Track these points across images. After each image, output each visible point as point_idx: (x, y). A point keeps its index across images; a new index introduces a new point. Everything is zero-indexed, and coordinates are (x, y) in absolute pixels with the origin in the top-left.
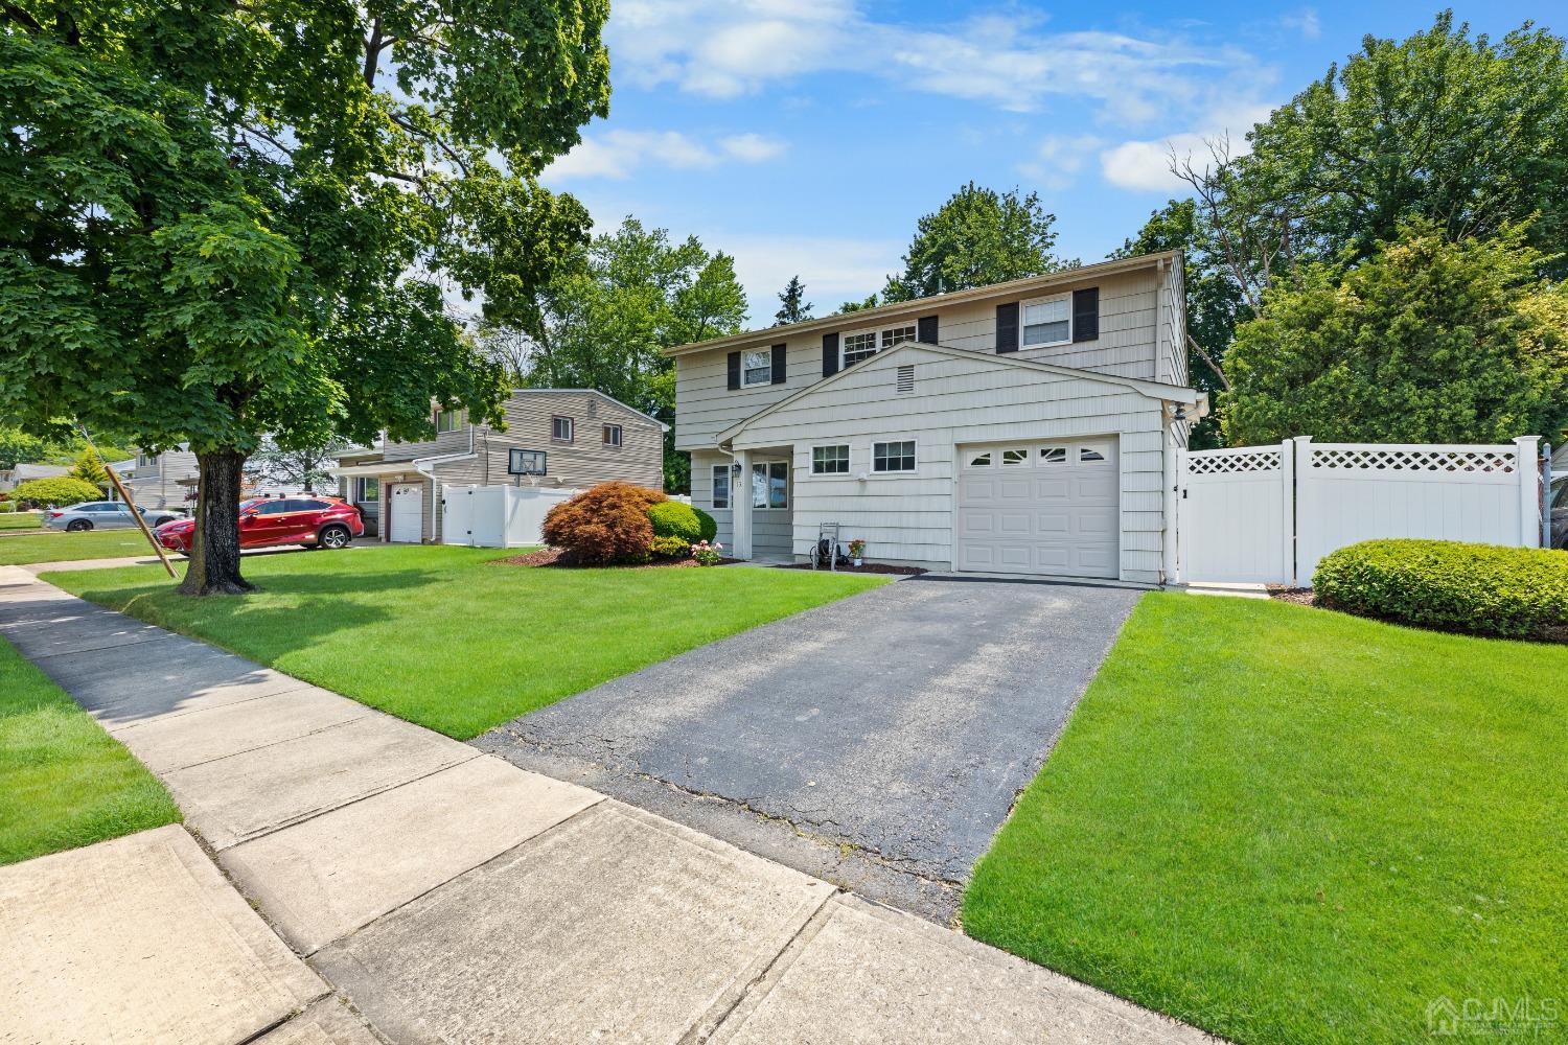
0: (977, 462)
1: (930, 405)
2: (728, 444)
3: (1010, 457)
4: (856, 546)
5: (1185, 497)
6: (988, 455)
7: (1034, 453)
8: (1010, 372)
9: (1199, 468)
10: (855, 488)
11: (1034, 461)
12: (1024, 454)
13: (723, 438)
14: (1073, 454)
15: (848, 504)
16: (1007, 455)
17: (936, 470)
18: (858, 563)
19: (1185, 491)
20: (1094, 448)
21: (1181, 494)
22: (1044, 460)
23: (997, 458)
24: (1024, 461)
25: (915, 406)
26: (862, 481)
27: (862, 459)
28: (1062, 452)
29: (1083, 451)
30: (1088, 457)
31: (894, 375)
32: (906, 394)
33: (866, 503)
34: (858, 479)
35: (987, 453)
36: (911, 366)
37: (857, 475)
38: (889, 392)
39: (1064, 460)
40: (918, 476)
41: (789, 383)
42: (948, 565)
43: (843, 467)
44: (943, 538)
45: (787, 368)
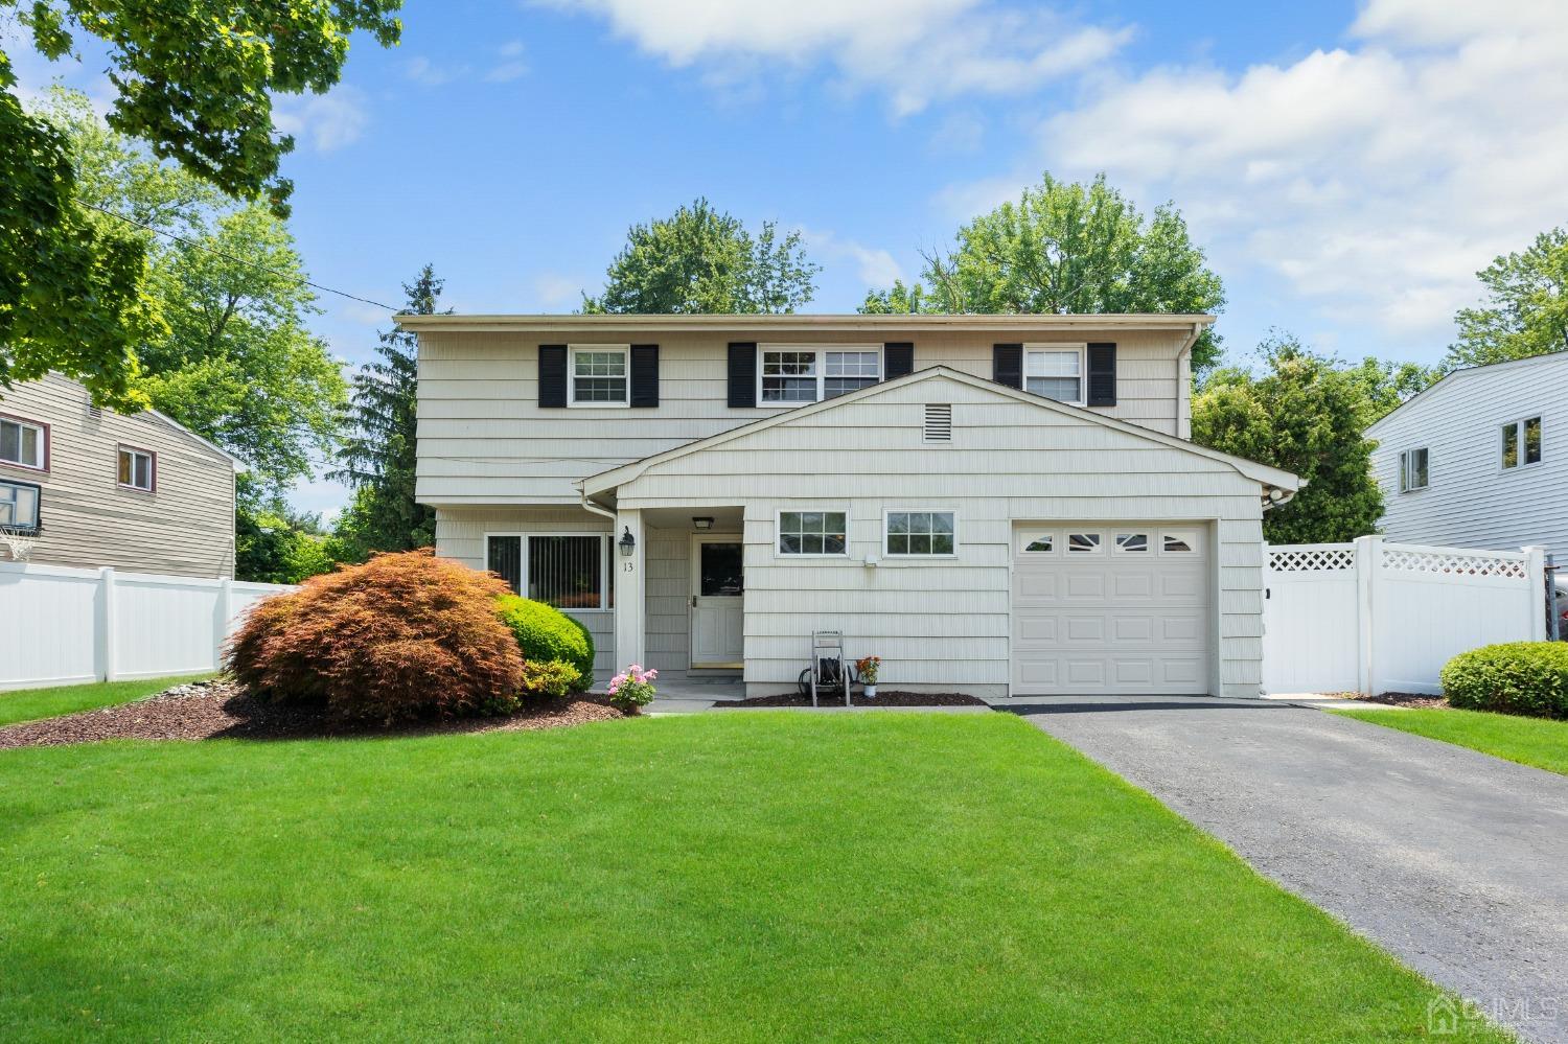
0: (1036, 547)
1: (978, 462)
2: (608, 500)
3: (1078, 543)
4: (866, 666)
5: (1268, 597)
6: (1049, 539)
7: (1108, 539)
9: (1279, 564)
10: (856, 578)
11: (1108, 548)
12: (1096, 539)
13: (595, 487)
14: (1156, 541)
15: (846, 602)
16: (1075, 539)
17: (983, 556)
18: (871, 692)
19: (1268, 591)
20: (1180, 536)
21: (1265, 593)
22: (1120, 548)
23: (1061, 542)
24: (1096, 549)
25: (945, 462)
26: (869, 568)
27: (866, 534)
28: (1142, 538)
29: (1167, 538)
30: (1174, 546)
31: (920, 416)
32: (934, 445)
33: (878, 602)
34: (861, 564)
35: (1048, 535)
36: (949, 405)
37: (860, 557)
38: (916, 438)
39: (1144, 549)
40: (954, 564)
41: (665, 409)
42: (1004, 688)
43: (836, 545)
44: (999, 649)
45: (661, 384)
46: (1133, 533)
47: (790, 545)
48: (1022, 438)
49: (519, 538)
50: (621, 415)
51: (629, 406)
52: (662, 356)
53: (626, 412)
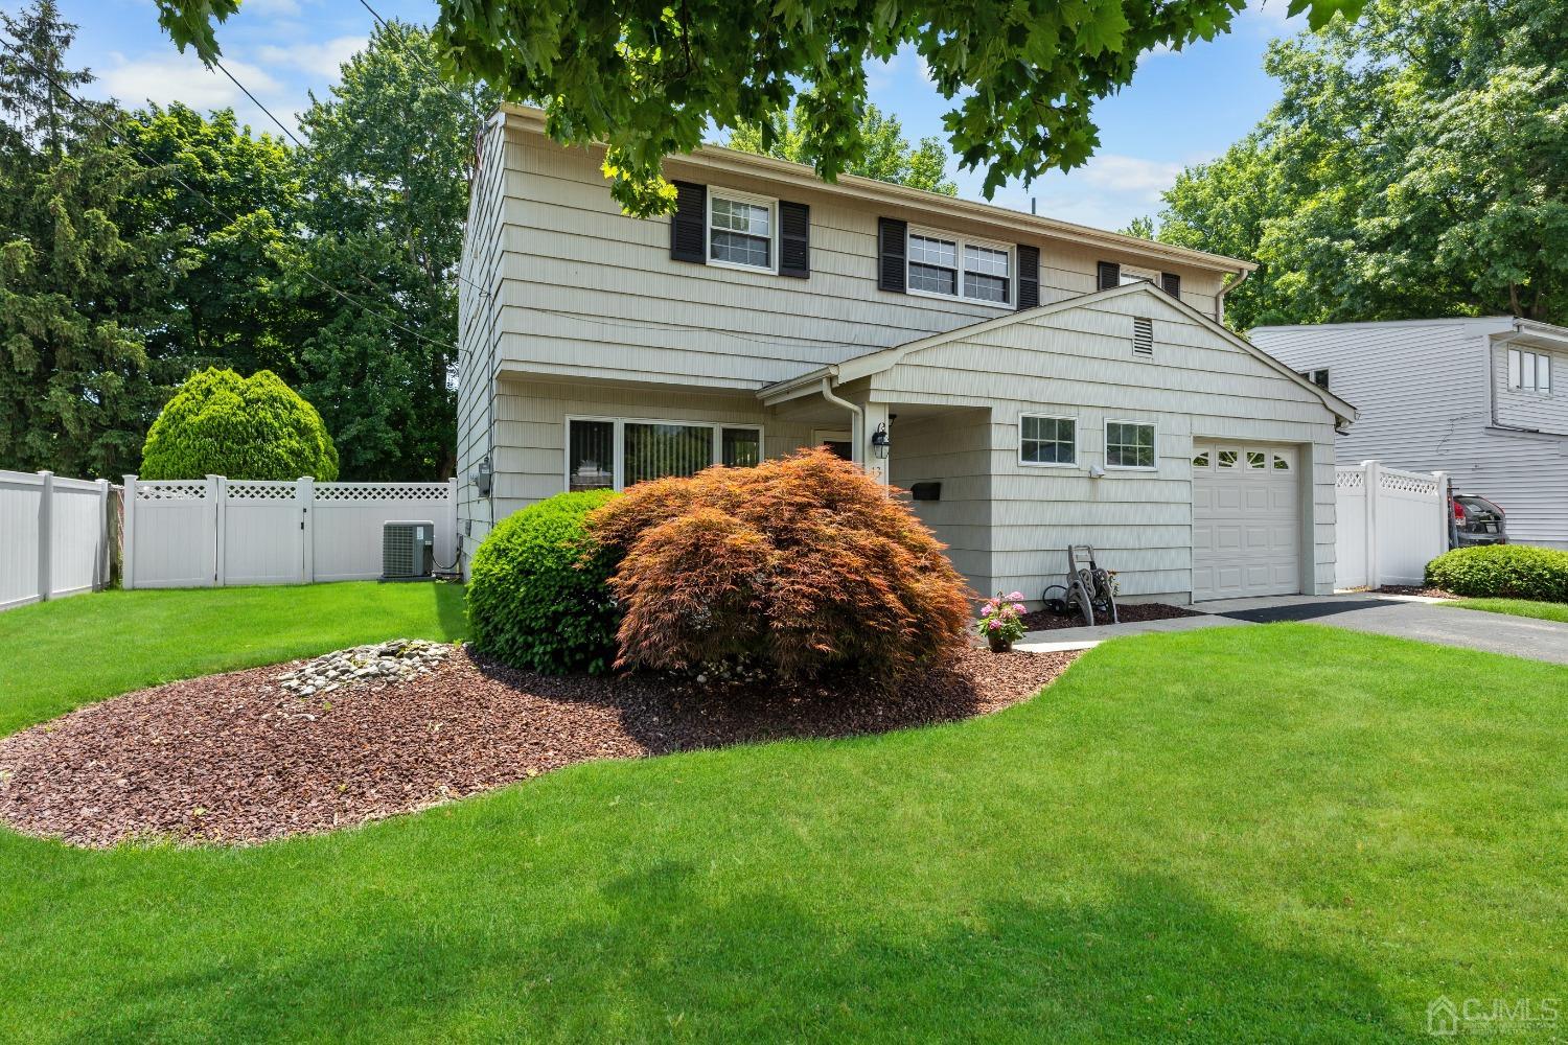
0: (1199, 461)
1: (1174, 379)
3: (1223, 458)
6: (1206, 455)
7: (1242, 456)
8: (1241, 357)
10: (1081, 489)
11: (1242, 465)
12: (1235, 456)
13: (850, 374)
14: (1269, 461)
15: (1075, 513)
16: (1223, 456)
17: (1177, 469)
20: (1283, 456)
22: (1248, 466)
23: (1214, 459)
24: (1234, 465)
25: (1148, 376)
26: (1093, 478)
27: (1090, 442)
28: (1262, 457)
29: (1276, 458)
30: (1279, 465)
31: (1128, 327)
32: (1137, 357)
33: (1103, 513)
34: (1087, 474)
35: (1204, 451)
36: (1149, 320)
37: (1086, 467)
38: (1125, 350)
39: (1262, 466)
40: (1155, 476)
41: (815, 282)
42: (1187, 596)
43: (1067, 453)
44: (1183, 560)
45: (813, 254)
46: (1257, 451)
47: (1029, 452)
48: (1195, 359)
49: (611, 425)
50: (764, 282)
51: (776, 273)
52: (813, 220)
53: (773, 280)
